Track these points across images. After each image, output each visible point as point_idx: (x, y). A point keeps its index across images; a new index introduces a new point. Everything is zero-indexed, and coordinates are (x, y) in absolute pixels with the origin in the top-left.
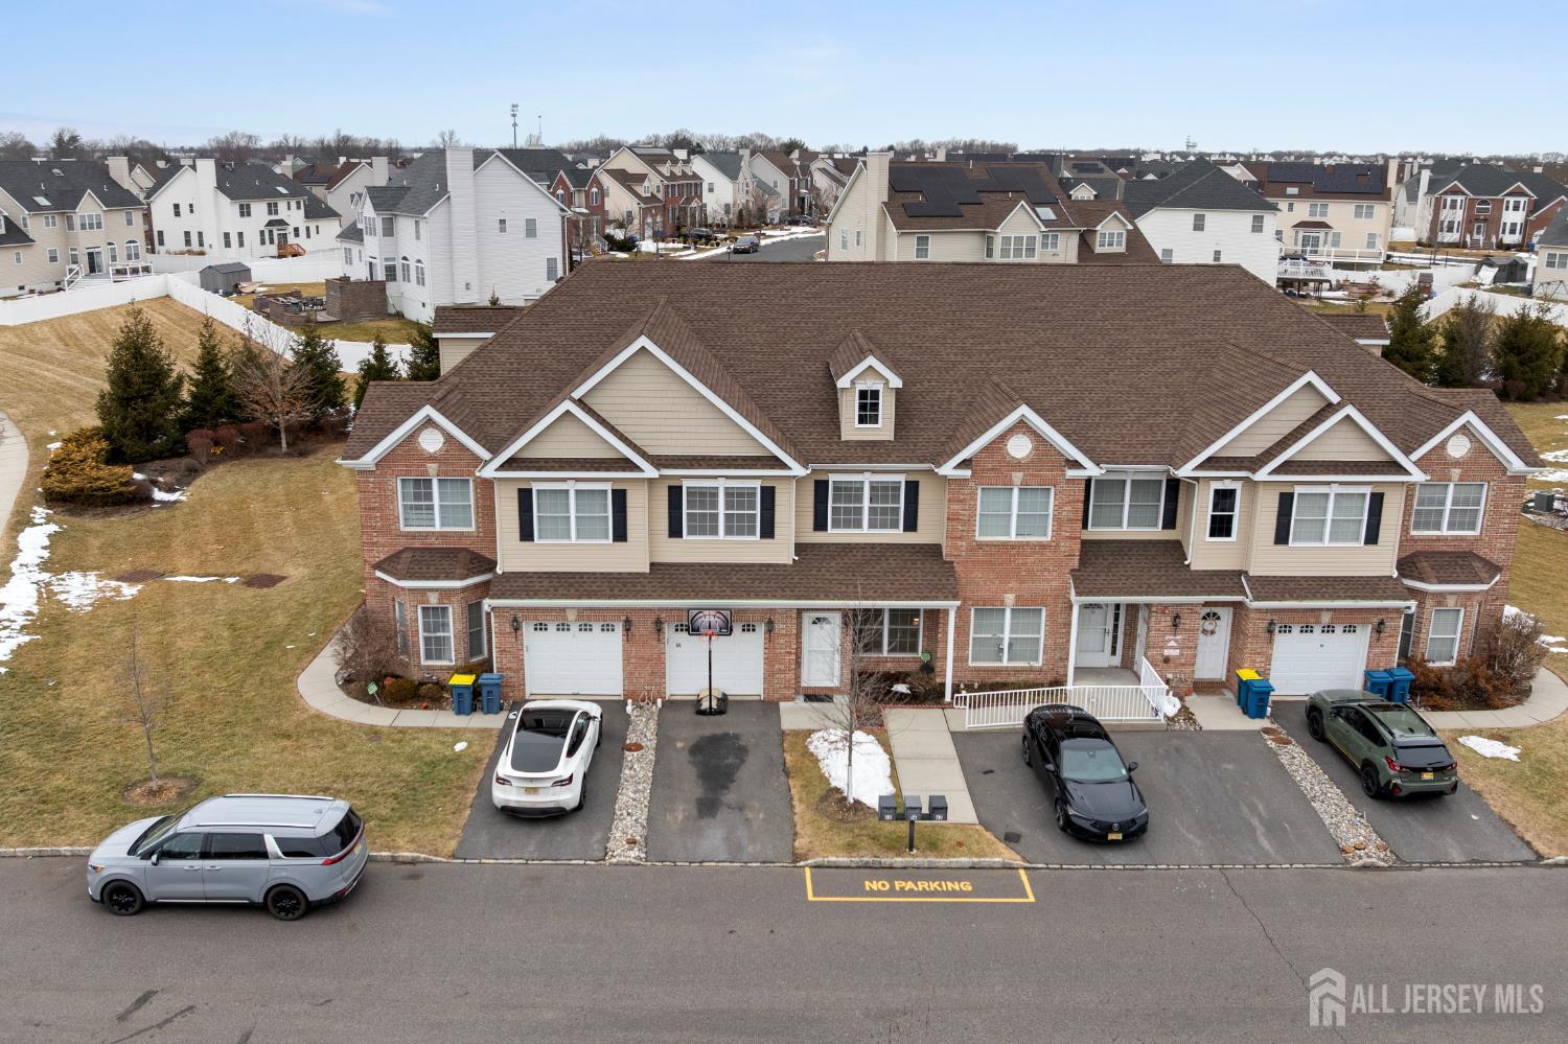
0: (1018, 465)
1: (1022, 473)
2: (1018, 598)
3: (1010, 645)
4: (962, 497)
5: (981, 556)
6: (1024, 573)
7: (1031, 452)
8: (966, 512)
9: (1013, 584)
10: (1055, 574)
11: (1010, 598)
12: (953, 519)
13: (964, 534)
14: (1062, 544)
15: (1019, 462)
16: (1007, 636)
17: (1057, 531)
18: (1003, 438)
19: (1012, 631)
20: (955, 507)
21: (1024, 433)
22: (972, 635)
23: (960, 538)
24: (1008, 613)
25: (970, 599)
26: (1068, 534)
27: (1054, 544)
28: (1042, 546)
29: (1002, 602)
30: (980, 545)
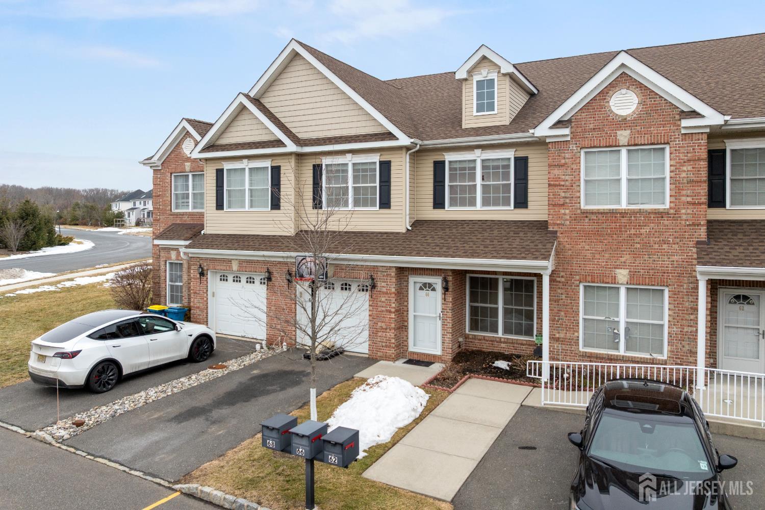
0: (623, 123)
1: (628, 132)
2: (633, 276)
3: (627, 330)
4: (563, 161)
5: (586, 225)
6: (638, 246)
7: (637, 108)
8: (567, 177)
9: (626, 258)
10: (676, 246)
11: (622, 275)
12: (555, 185)
13: (568, 201)
14: (683, 211)
15: (624, 119)
16: (622, 318)
17: (675, 196)
18: (604, 94)
19: (628, 314)
20: (556, 172)
21: (628, 88)
22: (581, 315)
23: (563, 205)
24: (623, 292)
25: (578, 274)
26: (689, 199)
27: (672, 211)
28: (660, 214)
29: (614, 280)
30: (586, 213)
